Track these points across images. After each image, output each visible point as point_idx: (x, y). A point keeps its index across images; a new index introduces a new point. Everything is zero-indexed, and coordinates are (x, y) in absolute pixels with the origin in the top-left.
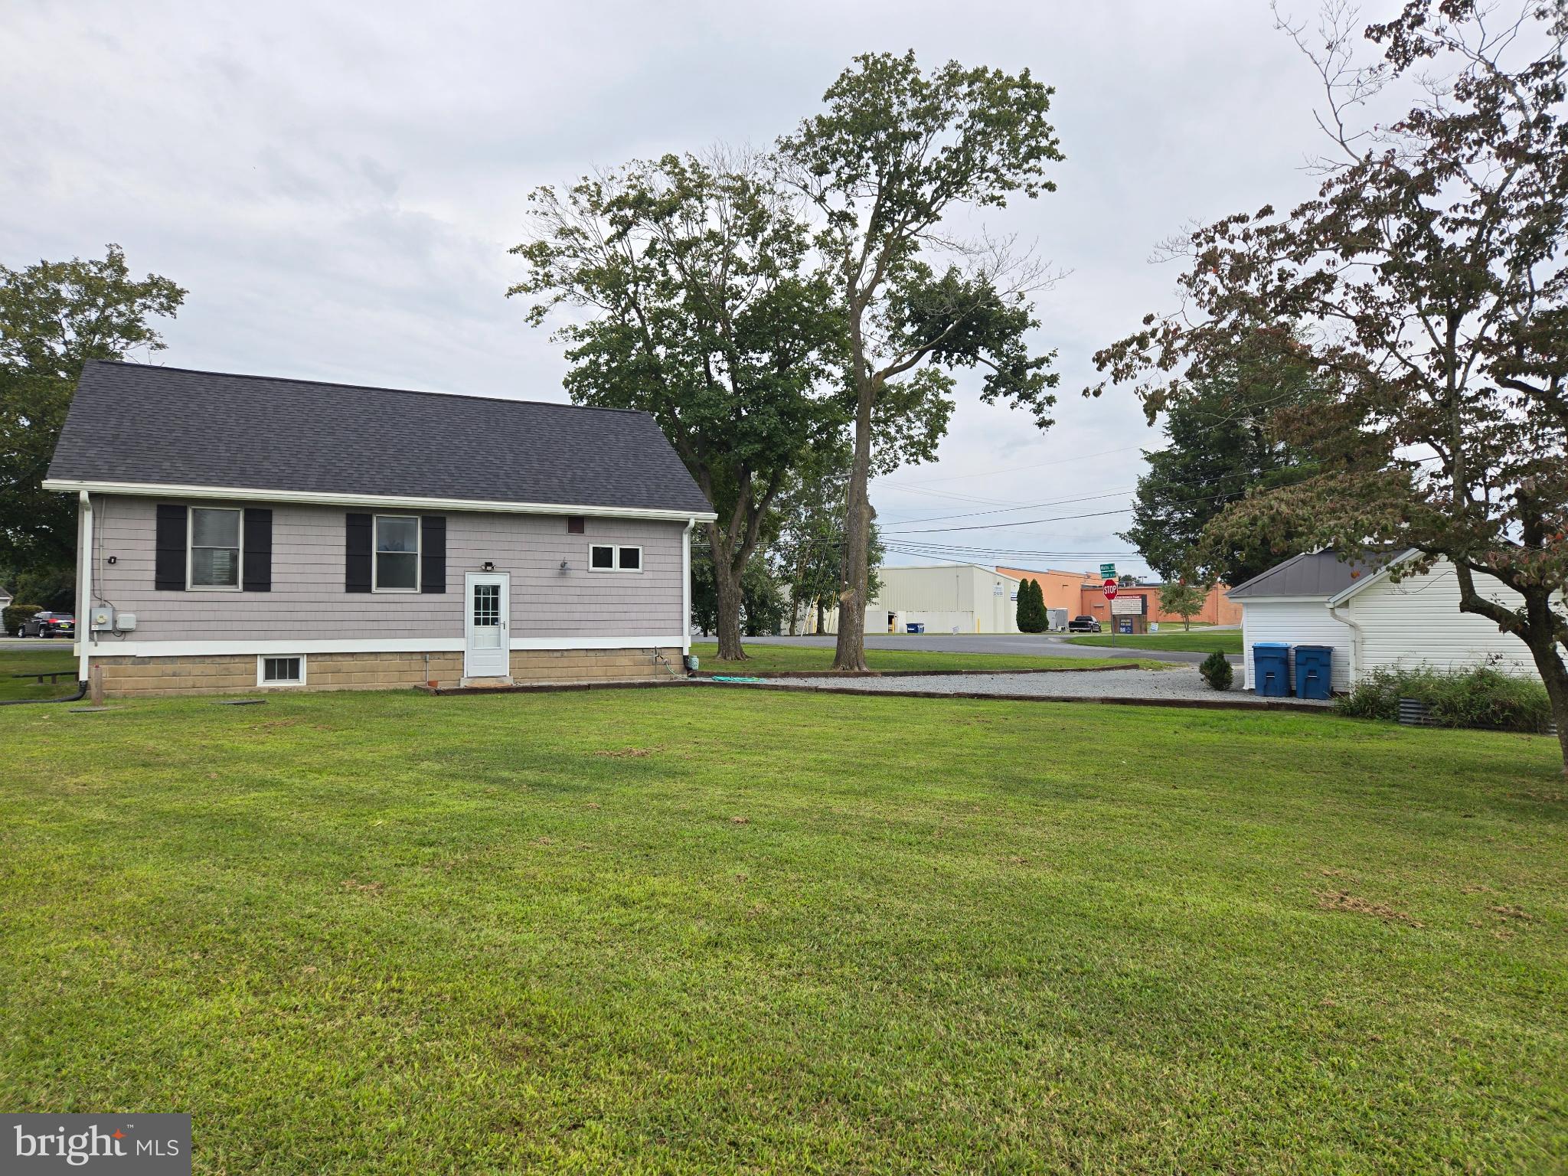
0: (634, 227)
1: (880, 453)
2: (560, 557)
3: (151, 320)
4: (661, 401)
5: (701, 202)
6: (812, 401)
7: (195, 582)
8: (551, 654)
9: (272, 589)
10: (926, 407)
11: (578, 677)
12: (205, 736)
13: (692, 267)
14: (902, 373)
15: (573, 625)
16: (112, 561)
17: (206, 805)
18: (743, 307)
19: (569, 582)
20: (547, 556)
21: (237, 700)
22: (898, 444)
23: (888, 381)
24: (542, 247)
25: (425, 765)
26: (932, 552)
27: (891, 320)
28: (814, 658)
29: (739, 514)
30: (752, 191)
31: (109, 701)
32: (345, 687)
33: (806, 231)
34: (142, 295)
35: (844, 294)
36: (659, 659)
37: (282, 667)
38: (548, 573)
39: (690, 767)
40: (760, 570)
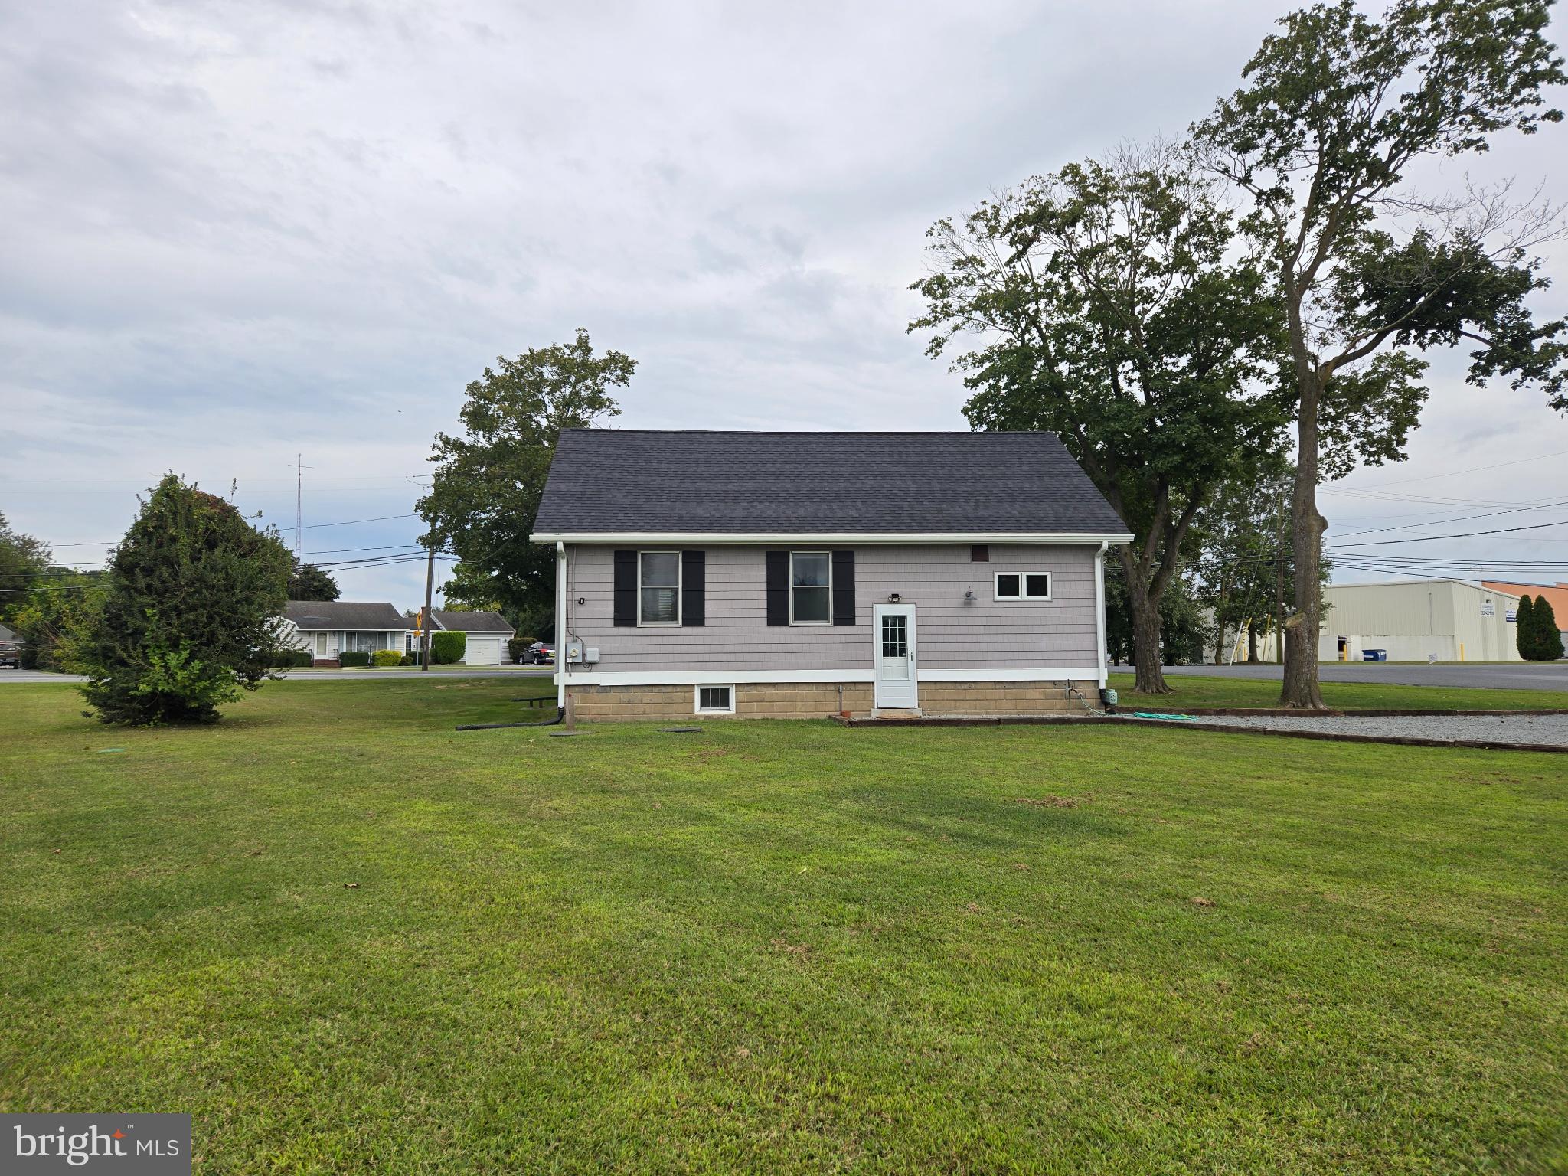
0: (1035, 243)
1: (1328, 455)
2: (965, 587)
3: (610, 390)
4: (1068, 419)
5: (1106, 207)
6: (1240, 403)
7: (644, 619)
8: (958, 685)
9: (706, 623)
10: (1389, 397)
11: (987, 711)
12: (652, 764)
13: (1097, 276)
14: (1357, 361)
15: (979, 656)
16: (582, 601)
17: (651, 837)
18: (1156, 310)
19: (974, 612)
20: (951, 586)
21: (679, 727)
22: (1351, 444)
23: (1336, 373)
24: (940, 280)
25: (843, 804)
26: (1389, 566)
27: (1341, 300)
28: (1251, 691)
29: (1155, 533)
30: (1163, 185)
31: (581, 726)
32: (769, 715)
33: (1229, 218)
34: (604, 370)
35: (1278, 279)
36: (1072, 692)
37: (715, 696)
38: (955, 603)
39: (1128, 823)
40: (1176, 592)
